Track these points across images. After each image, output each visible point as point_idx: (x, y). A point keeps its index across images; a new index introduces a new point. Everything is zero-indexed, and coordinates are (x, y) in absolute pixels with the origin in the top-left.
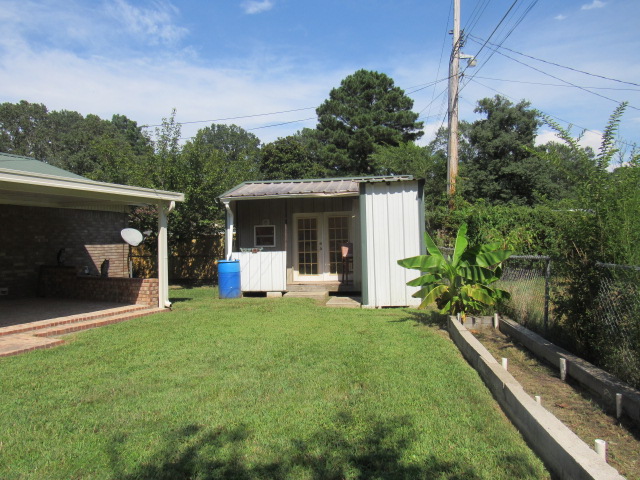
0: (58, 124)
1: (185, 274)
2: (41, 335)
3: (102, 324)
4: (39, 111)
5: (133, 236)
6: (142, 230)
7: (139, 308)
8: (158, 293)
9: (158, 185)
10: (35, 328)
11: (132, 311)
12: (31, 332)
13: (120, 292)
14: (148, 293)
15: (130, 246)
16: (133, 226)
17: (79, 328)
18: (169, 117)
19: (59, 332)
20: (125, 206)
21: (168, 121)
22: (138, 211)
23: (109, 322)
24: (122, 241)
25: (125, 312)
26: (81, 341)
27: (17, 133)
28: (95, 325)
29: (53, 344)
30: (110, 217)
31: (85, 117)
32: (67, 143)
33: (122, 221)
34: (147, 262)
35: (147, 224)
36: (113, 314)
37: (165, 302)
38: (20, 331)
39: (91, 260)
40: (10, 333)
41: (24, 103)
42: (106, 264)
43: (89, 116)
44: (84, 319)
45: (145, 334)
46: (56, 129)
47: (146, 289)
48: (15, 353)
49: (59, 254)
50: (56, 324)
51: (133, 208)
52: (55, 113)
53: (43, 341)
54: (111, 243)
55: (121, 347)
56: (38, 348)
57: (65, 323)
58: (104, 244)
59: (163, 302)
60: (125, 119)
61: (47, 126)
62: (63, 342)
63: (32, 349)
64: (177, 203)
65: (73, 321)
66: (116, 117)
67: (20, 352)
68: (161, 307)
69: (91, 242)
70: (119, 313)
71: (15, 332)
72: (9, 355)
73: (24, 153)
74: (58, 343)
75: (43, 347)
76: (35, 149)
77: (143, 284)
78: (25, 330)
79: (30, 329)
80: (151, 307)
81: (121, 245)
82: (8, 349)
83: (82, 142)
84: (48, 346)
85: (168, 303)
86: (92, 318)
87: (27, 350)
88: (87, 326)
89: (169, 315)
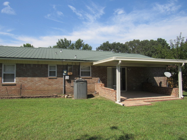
0: (143, 44)
1: (186, 87)
2: (145, 101)
3: (161, 101)
4: (138, 41)
5: (168, 74)
6: (171, 72)
7: (172, 97)
8: (178, 93)
9: (175, 58)
10: (143, 99)
11: (170, 98)
12: (143, 100)
13: (166, 92)
14: (175, 92)
15: (167, 77)
16: (168, 71)
17: (155, 101)
18: (179, 36)
19: (149, 101)
20: (165, 65)
21: (179, 37)
22: (169, 67)
23: (163, 100)
24: (165, 76)
25: (168, 98)
26: (157, 105)
27: (133, 48)
28: (159, 101)
29: (149, 104)
30: (161, 69)
31: (149, 41)
32: (145, 49)
33: (164, 70)
34: (172, 82)
35: (172, 70)
36: (164, 98)
37: (181, 96)
38: (140, 100)
39: (156, 81)
40: (138, 100)
41: (134, 40)
42: (161, 83)
43: (151, 40)
44: (156, 98)
45: (177, 106)
46: (142, 45)
47: (174, 91)
48: (140, 105)
49: (147, 80)
50: (149, 99)
51: (167, 66)
52: (142, 41)
53: (146, 103)
54: (161, 76)
55: (170, 109)
56: (145, 105)
57: (151, 99)
58: (159, 77)
59: (180, 96)
60: (161, 39)
61: (140, 45)
62: (152, 104)
63: (144, 105)
64: (185, 63)
65: (153, 99)
66: (158, 39)
67: (141, 105)
68: (180, 98)
69: (156, 76)
70: (166, 98)
71: (139, 100)
72: (139, 106)
73: (135, 53)
74: (150, 104)
75: (146, 105)
76: (137, 51)
77: (173, 90)
78: (141, 100)
79: (142, 99)
80: (176, 97)
81: (164, 77)
82: (138, 104)
83: (149, 48)
84: (148, 105)
85: (182, 97)
86: (158, 98)
87: (143, 105)
88: (157, 101)
89: (183, 101)
